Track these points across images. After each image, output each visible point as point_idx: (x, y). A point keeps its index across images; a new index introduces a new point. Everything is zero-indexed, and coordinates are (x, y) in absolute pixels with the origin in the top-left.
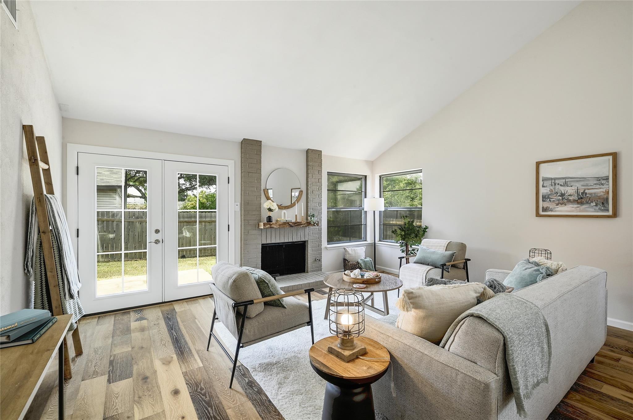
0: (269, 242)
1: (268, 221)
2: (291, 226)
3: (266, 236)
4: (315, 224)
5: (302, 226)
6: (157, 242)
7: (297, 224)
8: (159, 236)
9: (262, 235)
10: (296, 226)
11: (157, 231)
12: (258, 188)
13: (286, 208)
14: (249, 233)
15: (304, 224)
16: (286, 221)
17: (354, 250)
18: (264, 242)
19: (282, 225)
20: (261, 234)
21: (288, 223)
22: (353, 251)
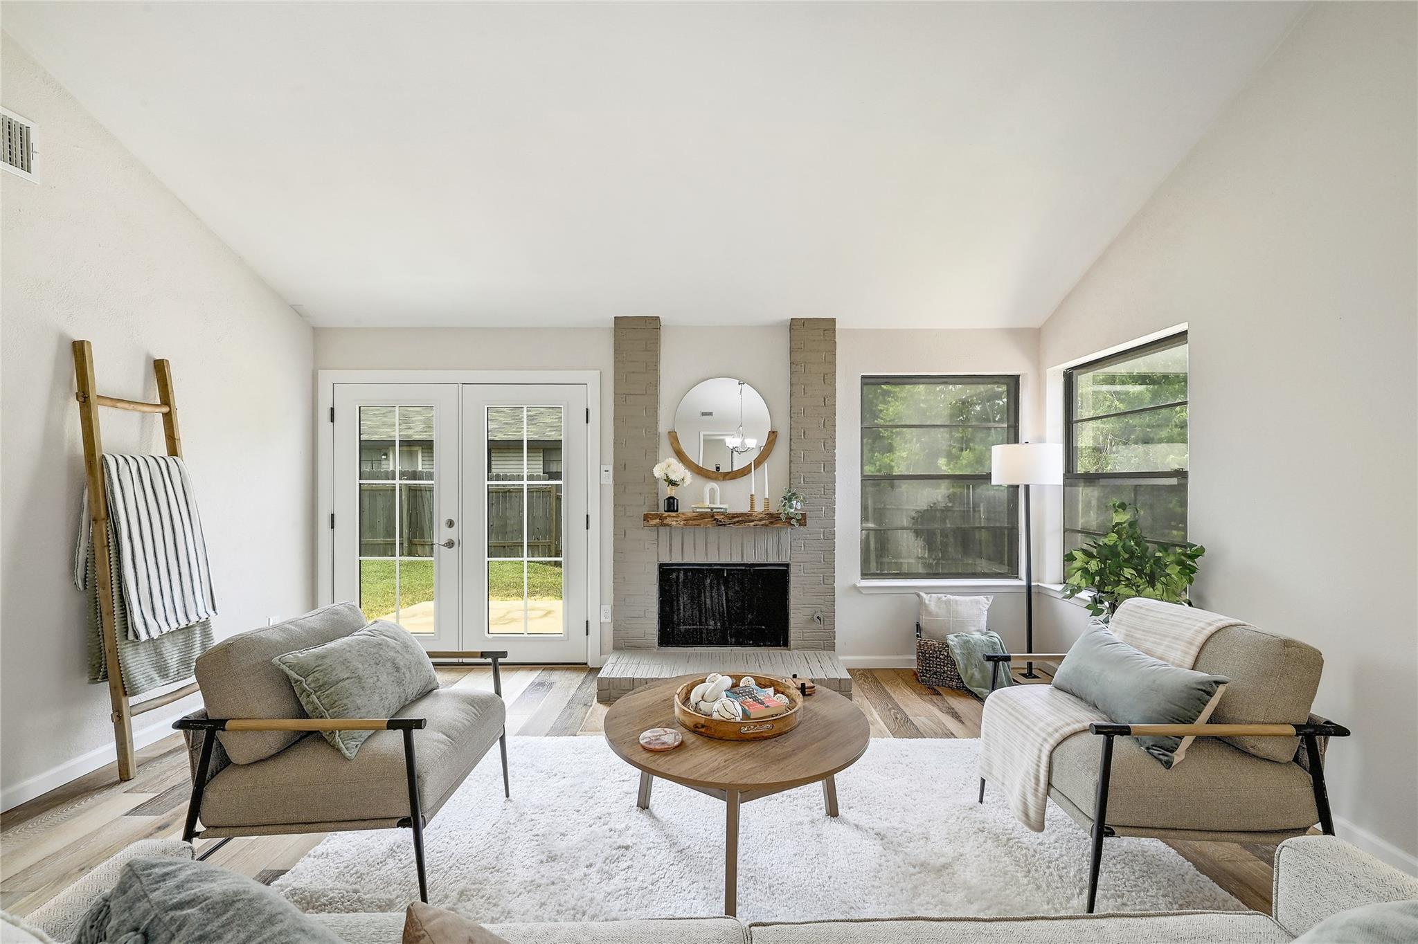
0: (677, 559)
1: (666, 509)
2: (720, 524)
3: (671, 545)
4: (793, 522)
5: (752, 524)
6: (450, 544)
7: (737, 519)
8: (451, 534)
9: (660, 542)
10: (734, 523)
11: (451, 524)
12: (648, 430)
13: (727, 477)
14: (627, 536)
15: (761, 520)
16: (712, 509)
17: (948, 602)
18: (666, 559)
19: (694, 520)
20: (658, 540)
21: (713, 516)
22: (943, 605)
